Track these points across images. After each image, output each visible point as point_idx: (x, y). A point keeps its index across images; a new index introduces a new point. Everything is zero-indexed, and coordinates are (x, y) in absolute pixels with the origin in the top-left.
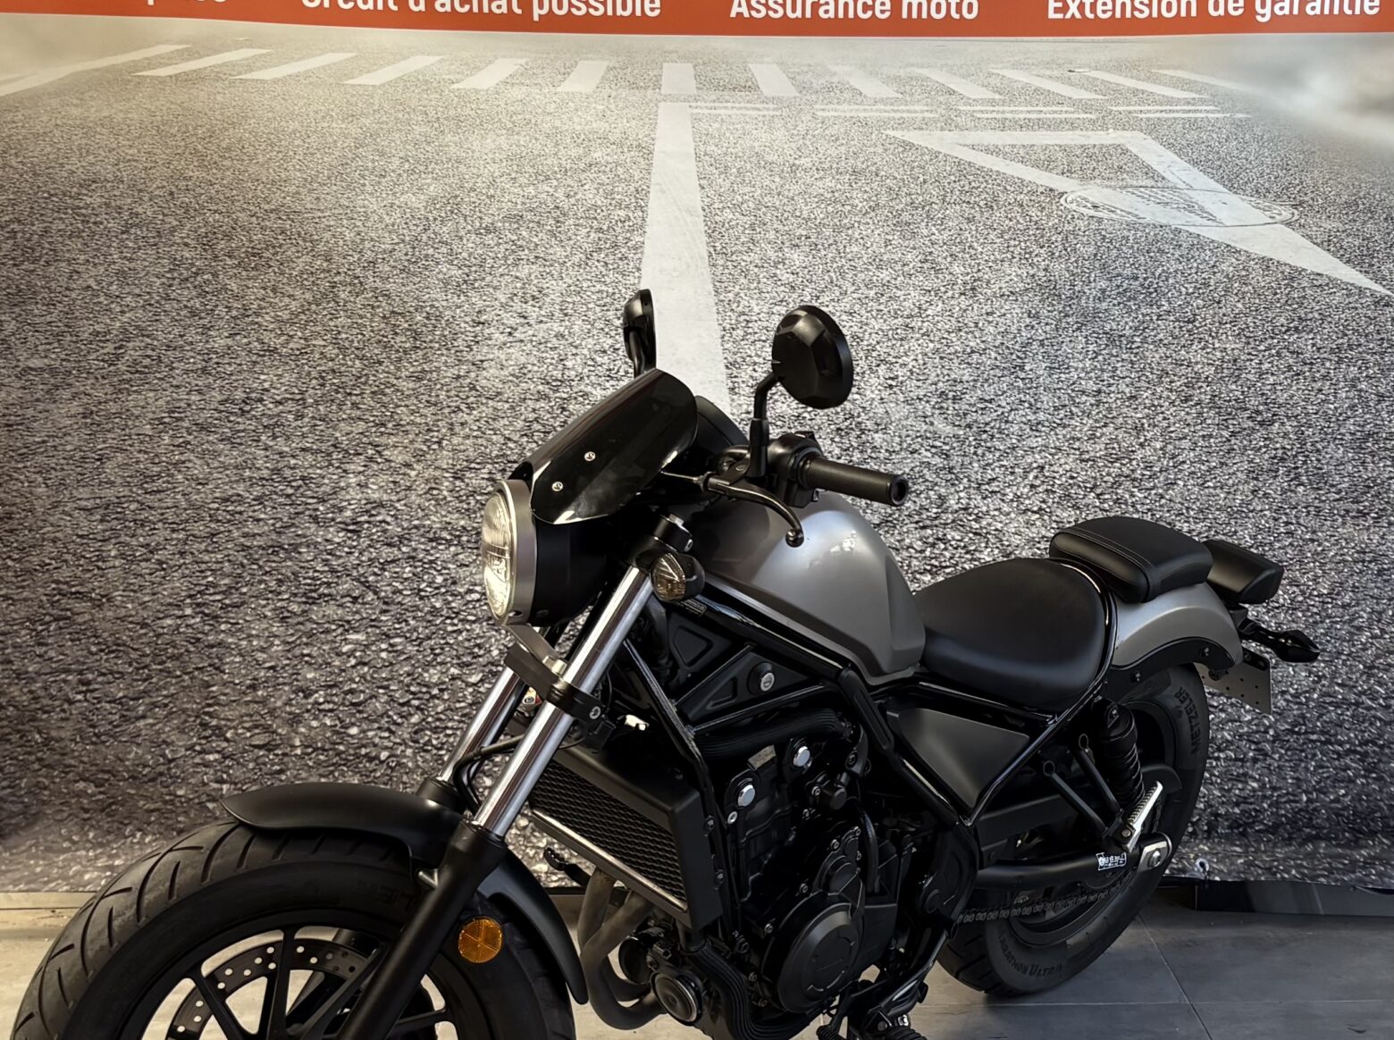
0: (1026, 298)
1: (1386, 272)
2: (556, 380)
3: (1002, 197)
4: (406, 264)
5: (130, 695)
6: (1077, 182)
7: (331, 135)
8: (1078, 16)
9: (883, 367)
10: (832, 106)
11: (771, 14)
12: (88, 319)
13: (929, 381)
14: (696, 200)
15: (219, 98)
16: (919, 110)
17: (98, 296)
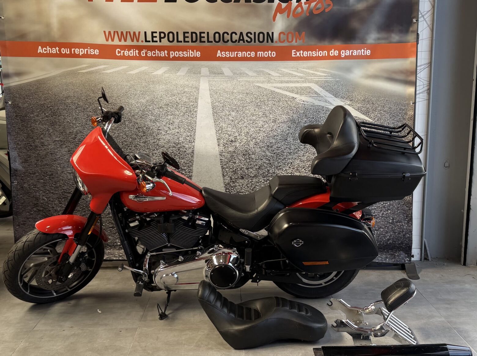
0: (287, 123)
1: (372, 116)
2: (177, 143)
3: (282, 99)
4: (141, 116)
5: (81, 215)
6: (299, 95)
7: (123, 86)
8: (299, 56)
9: (254, 139)
10: (241, 78)
11: (226, 56)
12: (68, 129)
13: (265, 143)
14: (209, 100)
15: (97, 77)
16: (262, 78)
17: (70, 124)
